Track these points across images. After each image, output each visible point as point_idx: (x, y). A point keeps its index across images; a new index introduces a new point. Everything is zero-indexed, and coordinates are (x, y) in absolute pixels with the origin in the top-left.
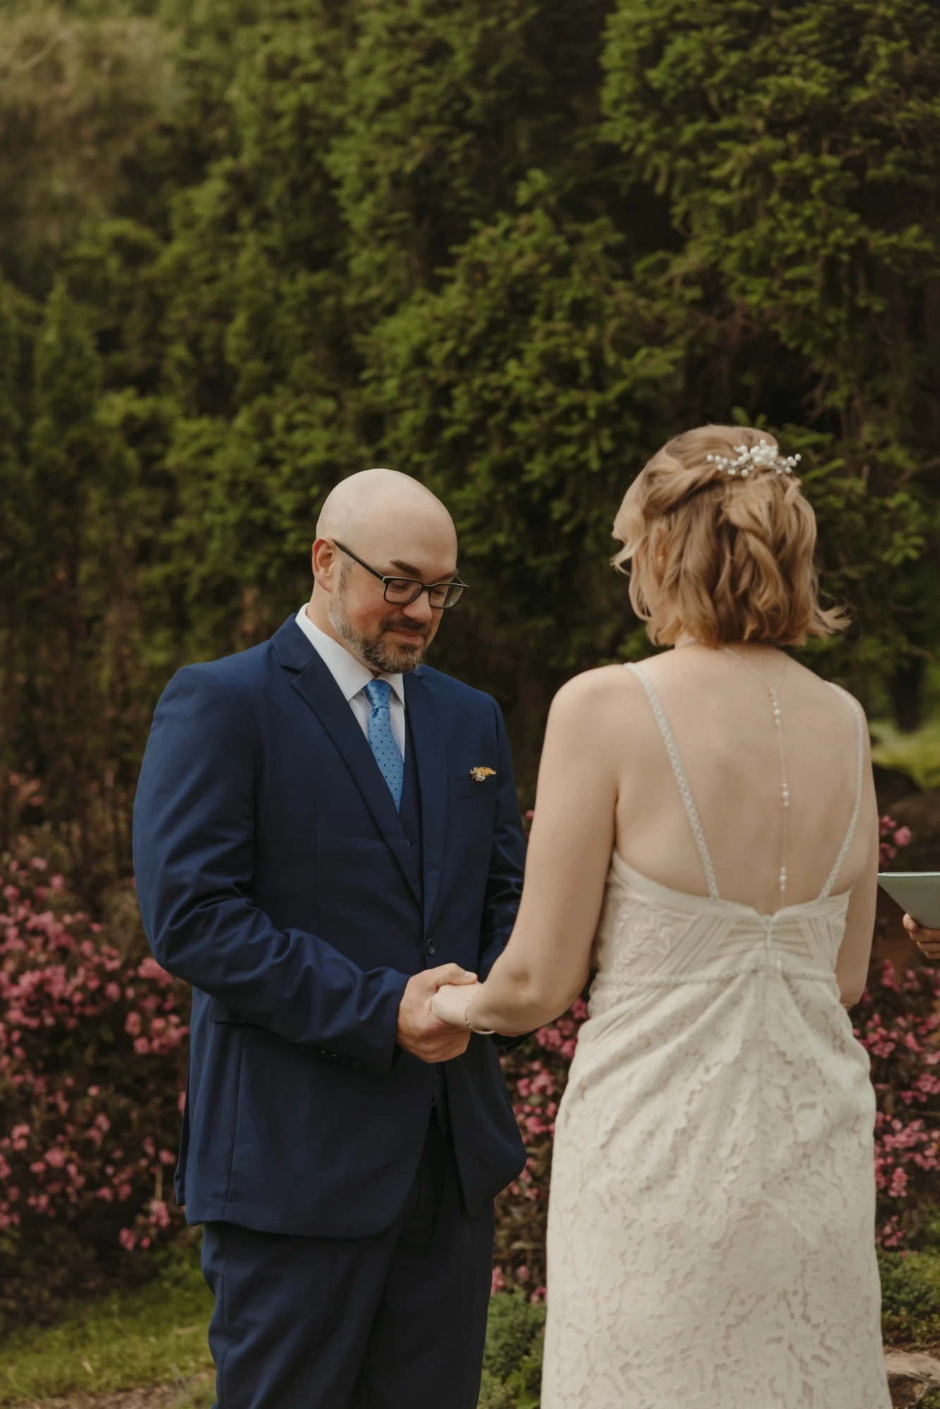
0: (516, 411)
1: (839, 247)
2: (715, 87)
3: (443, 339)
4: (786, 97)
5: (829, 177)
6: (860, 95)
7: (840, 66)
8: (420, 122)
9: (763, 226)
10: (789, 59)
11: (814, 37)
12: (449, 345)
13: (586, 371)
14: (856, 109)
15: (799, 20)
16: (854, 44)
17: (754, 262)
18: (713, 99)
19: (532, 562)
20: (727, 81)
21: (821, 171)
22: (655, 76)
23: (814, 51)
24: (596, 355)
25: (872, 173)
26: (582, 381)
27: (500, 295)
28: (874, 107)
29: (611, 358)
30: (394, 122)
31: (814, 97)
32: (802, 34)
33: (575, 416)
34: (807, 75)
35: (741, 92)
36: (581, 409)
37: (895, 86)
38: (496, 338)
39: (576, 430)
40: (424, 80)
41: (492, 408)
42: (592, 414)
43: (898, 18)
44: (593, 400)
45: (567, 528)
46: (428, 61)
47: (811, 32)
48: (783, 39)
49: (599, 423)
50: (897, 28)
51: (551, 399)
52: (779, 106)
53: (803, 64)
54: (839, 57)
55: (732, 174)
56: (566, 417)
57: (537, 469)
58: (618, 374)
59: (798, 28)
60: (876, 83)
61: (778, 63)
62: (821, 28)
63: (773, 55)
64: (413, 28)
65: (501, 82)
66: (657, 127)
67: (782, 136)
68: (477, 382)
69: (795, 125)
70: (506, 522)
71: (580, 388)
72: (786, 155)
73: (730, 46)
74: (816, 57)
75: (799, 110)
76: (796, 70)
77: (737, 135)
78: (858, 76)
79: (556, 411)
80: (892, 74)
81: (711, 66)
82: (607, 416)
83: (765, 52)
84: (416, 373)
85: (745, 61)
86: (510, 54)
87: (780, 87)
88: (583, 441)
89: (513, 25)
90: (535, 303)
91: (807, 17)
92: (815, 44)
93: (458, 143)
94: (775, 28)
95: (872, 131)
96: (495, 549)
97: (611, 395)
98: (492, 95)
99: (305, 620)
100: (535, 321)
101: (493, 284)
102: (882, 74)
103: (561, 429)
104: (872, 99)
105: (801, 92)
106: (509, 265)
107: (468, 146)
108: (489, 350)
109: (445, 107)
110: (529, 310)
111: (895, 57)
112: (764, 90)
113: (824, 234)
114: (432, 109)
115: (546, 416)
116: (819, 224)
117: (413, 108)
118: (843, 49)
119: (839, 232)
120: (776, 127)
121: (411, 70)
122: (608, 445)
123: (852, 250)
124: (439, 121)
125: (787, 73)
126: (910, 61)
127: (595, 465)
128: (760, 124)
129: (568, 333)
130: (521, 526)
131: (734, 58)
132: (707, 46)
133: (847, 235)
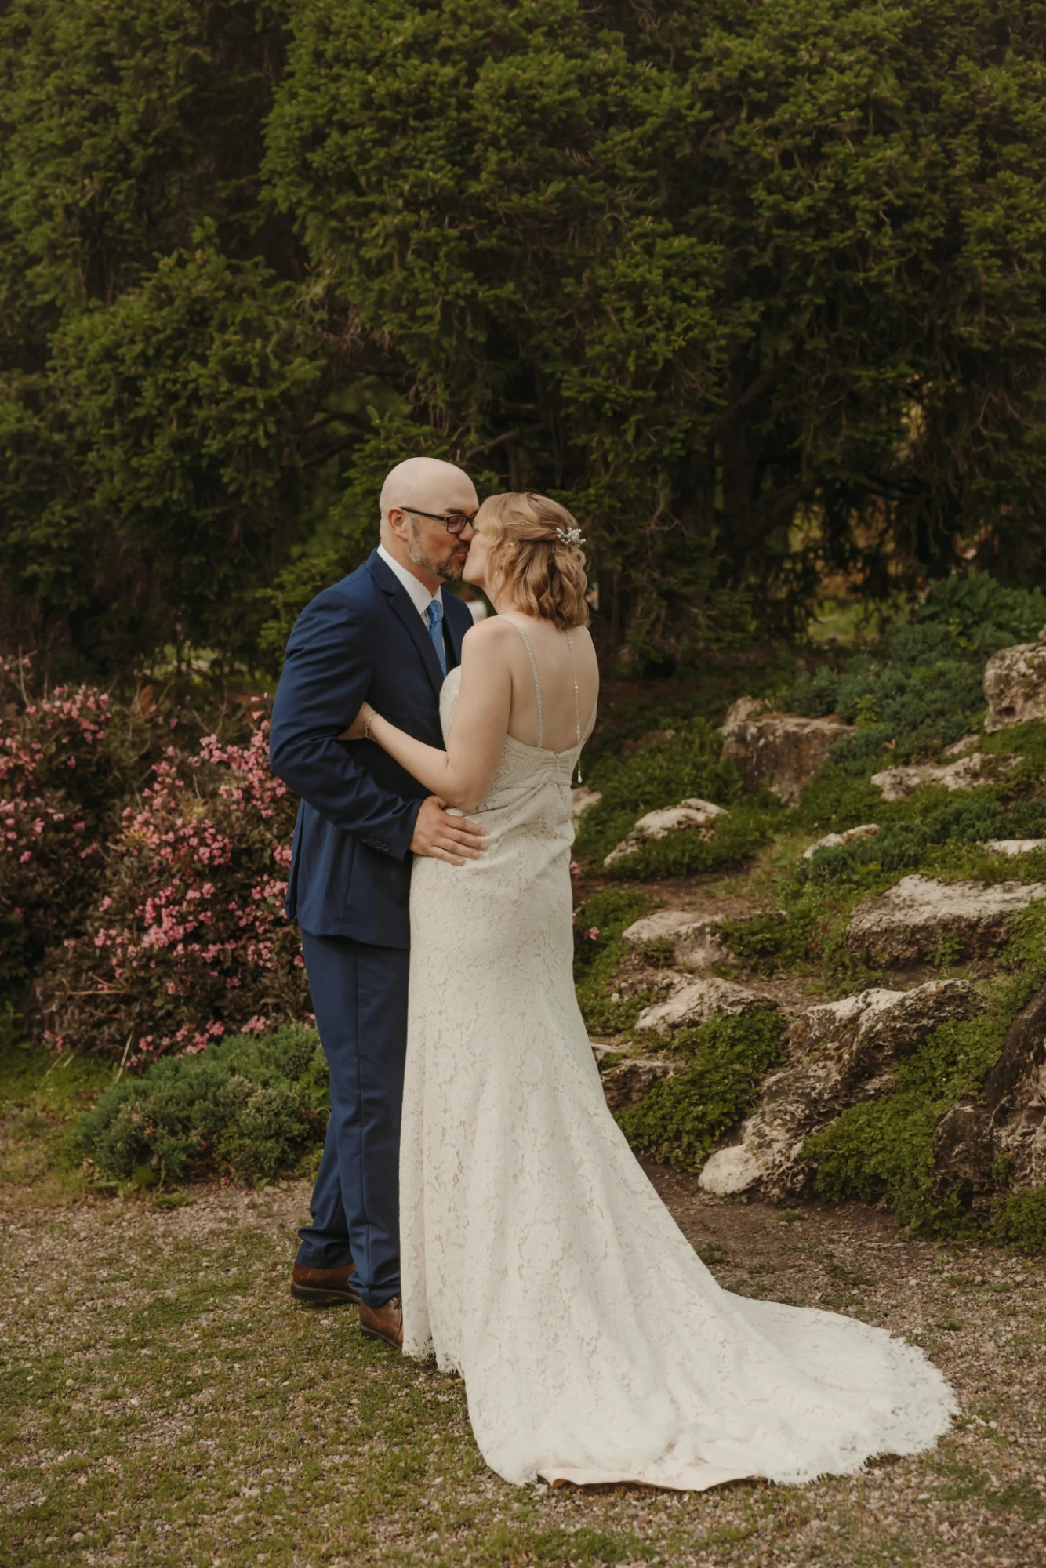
0: (195, 398)
1: (457, 295)
2: (365, 172)
3: (132, 342)
4: (421, 184)
5: (452, 244)
6: (475, 188)
7: (461, 164)
8: (89, 169)
9: (399, 274)
10: (421, 156)
11: (443, 142)
12: (138, 348)
13: (256, 372)
14: (471, 196)
15: (428, 129)
16: (469, 149)
17: (387, 299)
18: (363, 181)
19: (194, 513)
20: (375, 168)
21: (446, 240)
22: (316, 158)
23: (441, 152)
24: (263, 360)
25: (481, 243)
26: (250, 380)
27: (182, 311)
28: (484, 196)
29: (275, 365)
30: (67, 165)
31: (443, 187)
32: (432, 139)
33: (248, 406)
34: (437, 170)
35: (385, 178)
36: (253, 401)
37: (501, 183)
38: (177, 344)
39: (248, 416)
40: (92, 134)
41: (173, 397)
42: (261, 405)
43: (504, 136)
44: (261, 395)
45: (231, 489)
46: (93, 118)
47: (439, 139)
48: (419, 141)
49: (265, 413)
50: (504, 142)
51: (229, 393)
52: (415, 190)
53: (433, 162)
54: (458, 158)
55: (378, 235)
56: (240, 406)
57: (213, 445)
58: (281, 377)
59: (429, 134)
60: (487, 181)
61: (413, 159)
62: (447, 136)
63: (409, 152)
64: (81, 92)
65: (158, 141)
66: (312, 194)
67: (417, 212)
68: (162, 377)
69: (427, 204)
70: (179, 483)
71: (249, 385)
72: (417, 226)
73: (378, 143)
74: (441, 157)
75: (430, 195)
76: (428, 165)
77: (383, 210)
78: (474, 172)
79: (233, 402)
80: (499, 174)
81: (363, 157)
82: (272, 406)
83: (404, 149)
84: (106, 367)
85: (388, 154)
86: (166, 121)
87: (417, 177)
88: (253, 425)
89: (172, 100)
90: (211, 318)
91: (438, 127)
92: (442, 148)
93: (124, 186)
94: (410, 133)
95: (483, 213)
96: (167, 502)
97: (276, 392)
98: (151, 150)
99: (382, 551)
100: (212, 331)
101: (177, 303)
102: (492, 173)
103: (238, 416)
104: (483, 191)
105: (434, 183)
106: (188, 289)
107: (130, 188)
108: (170, 352)
109: (111, 158)
110: (205, 322)
111: (502, 162)
112: (405, 177)
113: (447, 285)
114: (102, 158)
115: (223, 406)
116: (443, 278)
117: (85, 156)
118: (460, 153)
119: (460, 284)
120: (413, 205)
121: (81, 126)
122: (272, 429)
123: (466, 297)
124: (106, 168)
125: (421, 167)
126: (511, 166)
127: (263, 443)
128: (400, 203)
129: (240, 344)
130: (191, 487)
131: (382, 153)
132: (360, 143)
133: (465, 287)
